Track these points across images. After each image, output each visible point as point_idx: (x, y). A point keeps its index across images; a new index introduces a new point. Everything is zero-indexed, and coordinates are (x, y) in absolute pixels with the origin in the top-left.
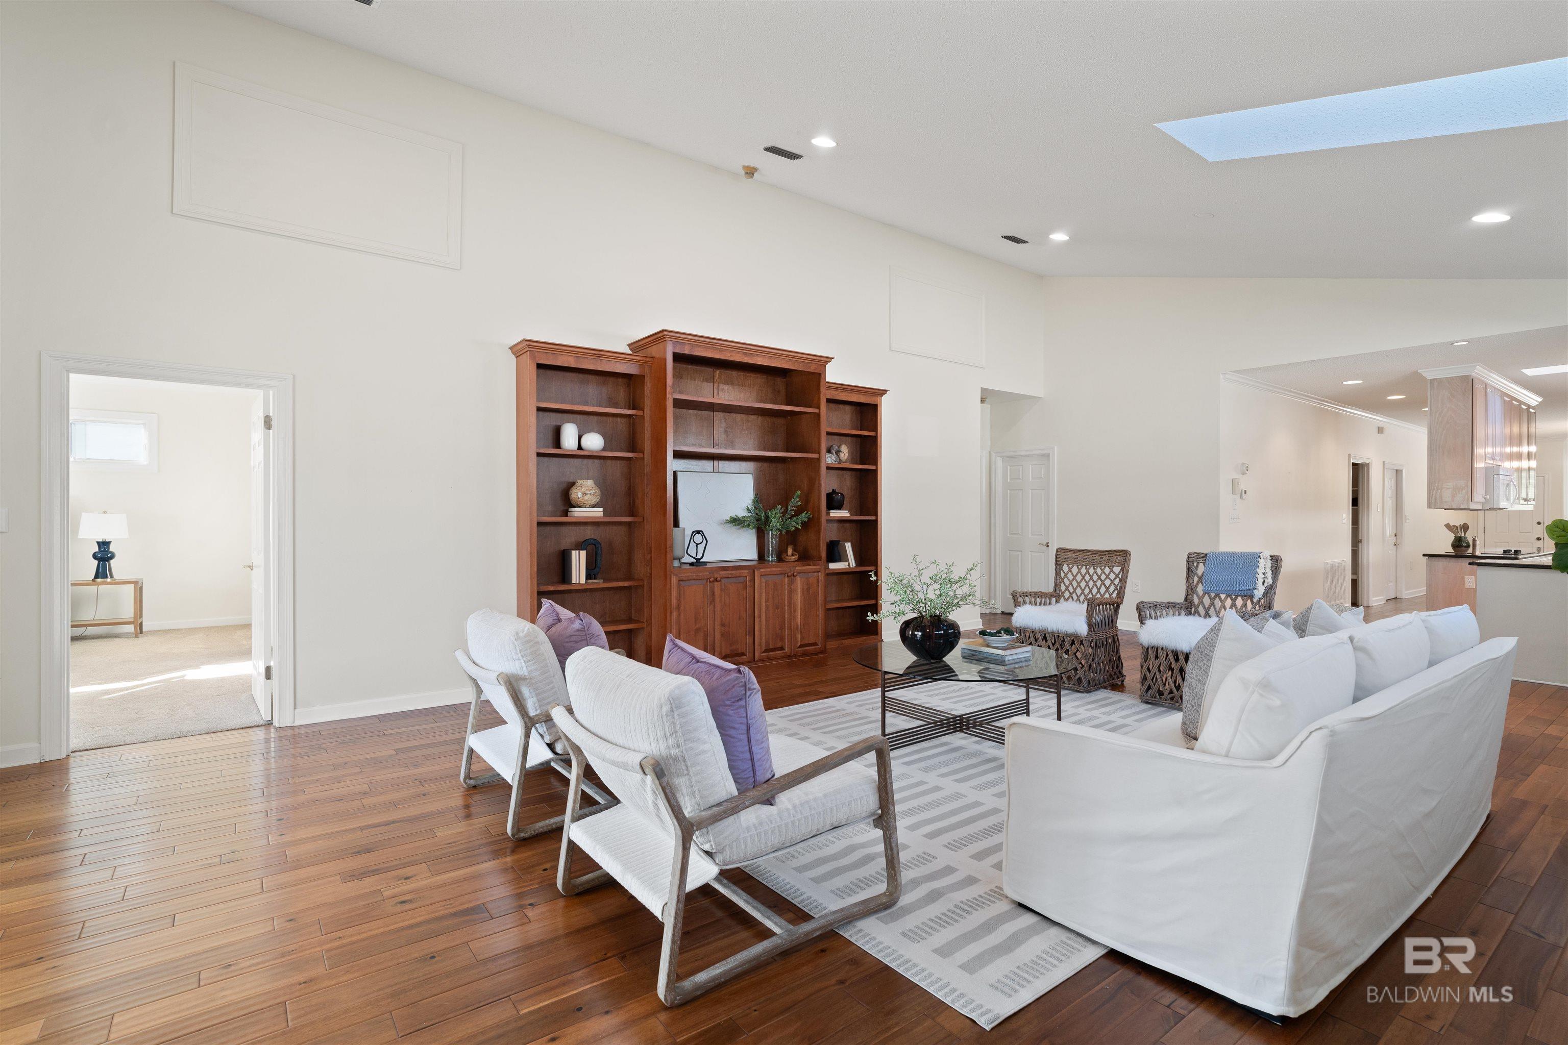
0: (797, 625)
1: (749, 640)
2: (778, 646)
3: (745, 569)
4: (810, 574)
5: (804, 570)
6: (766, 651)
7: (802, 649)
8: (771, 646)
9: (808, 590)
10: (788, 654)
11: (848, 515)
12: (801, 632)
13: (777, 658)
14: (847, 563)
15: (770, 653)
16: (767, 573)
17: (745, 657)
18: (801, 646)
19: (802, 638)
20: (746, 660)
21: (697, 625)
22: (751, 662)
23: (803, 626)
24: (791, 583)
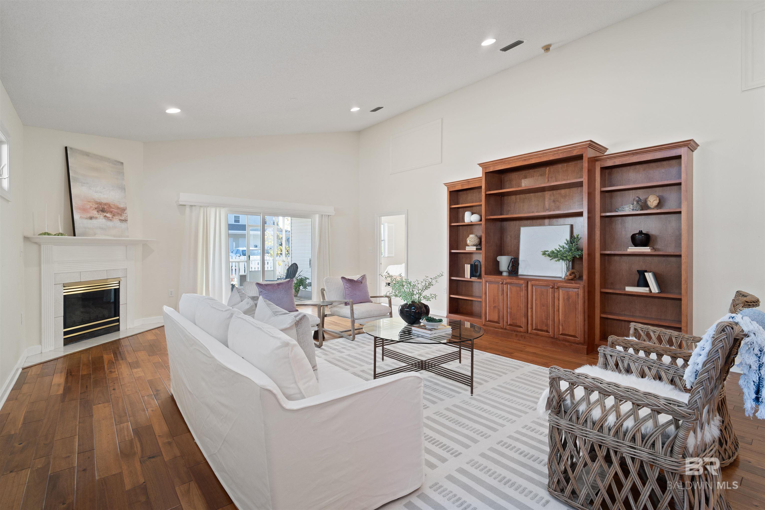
0: (559, 320)
1: (524, 320)
2: (544, 329)
3: (522, 280)
4: (570, 289)
5: (565, 285)
6: (535, 329)
7: (563, 336)
8: (539, 328)
9: (568, 299)
10: (552, 336)
11: (649, 250)
12: (562, 326)
13: (542, 336)
14: (647, 289)
15: (539, 332)
16: (536, 284)
17: (522, 329)
18: (562, 334)
19: (563, 329)
20: (522, 330)
21: (495, 305)
22: (525, 332)
23: (564, 321)
24: (554, 293)
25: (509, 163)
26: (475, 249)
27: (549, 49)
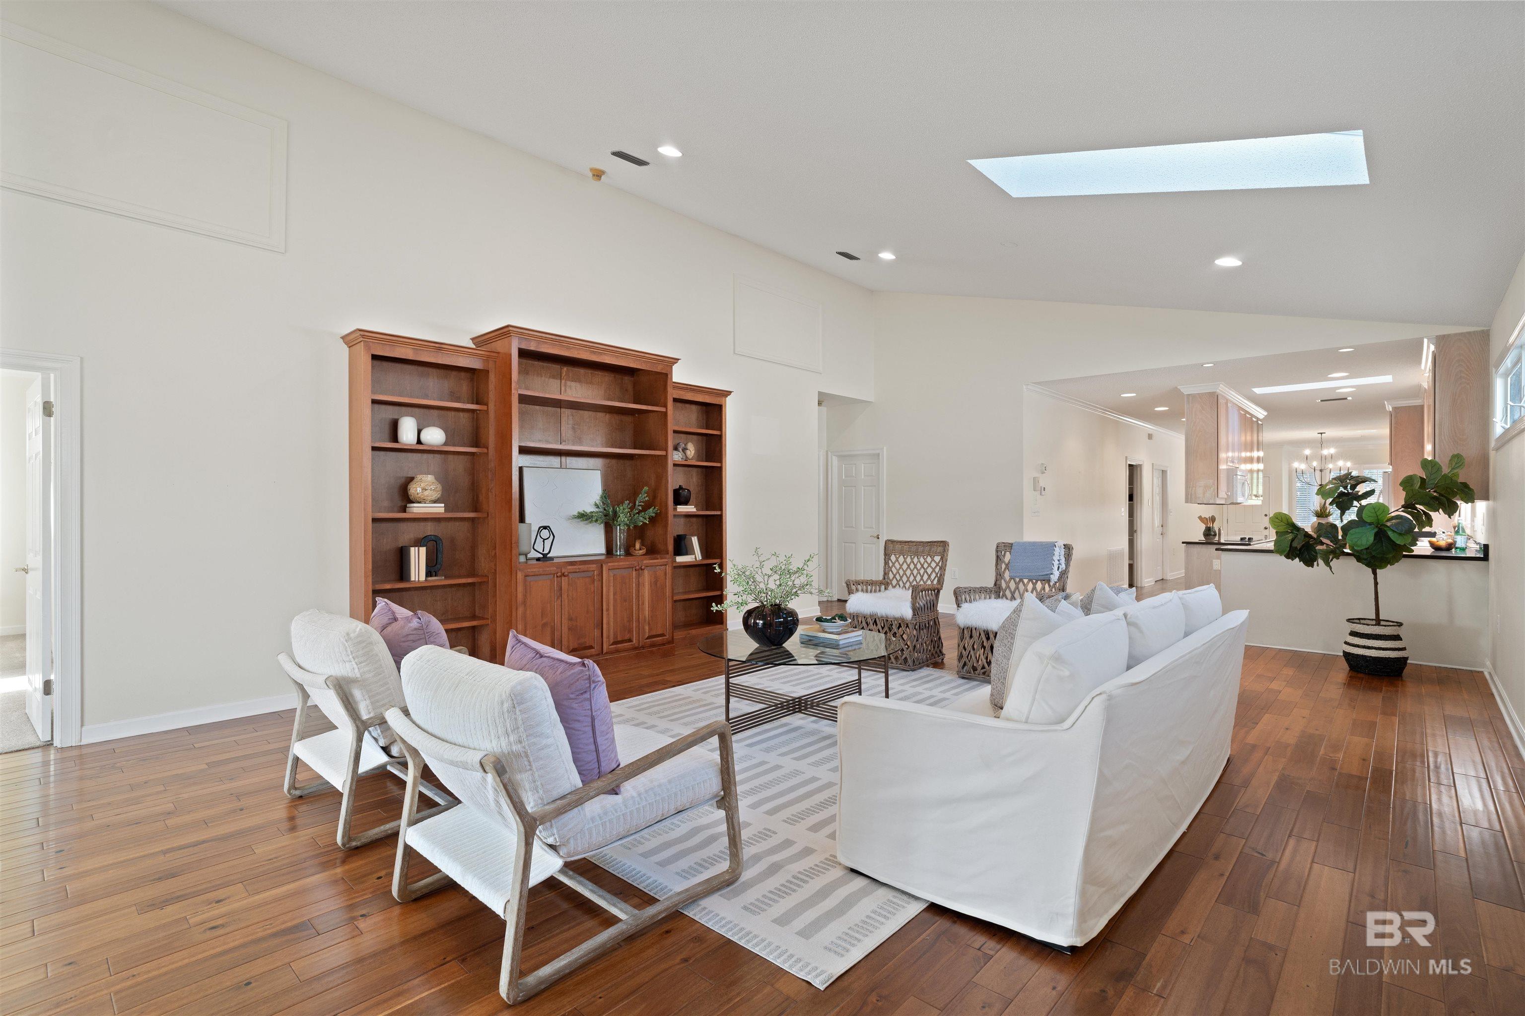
0: (645, 617)
1: (597, 633)
2: (626, 638)
3: (593, 564)
4: (657, 567)
5: (651, 563)
6: (614, 643)
7: (649, 640)
8: (619, 639)
9: (656, 583)
10: (636, 645)
11: (695, 510)
12: (649, 624)
13: (624, 650)
14: (693, 556)
15: (617, 646)
17: (593, 650)
18: (648, 638)
19: (650, 629)
20: (593, 653)
21: (544, 621)
22: (598, 655)
23: (651, 617)
24: (638, 576)
25: (568, 348)
26: (442, 510)
27: (601, 177)
